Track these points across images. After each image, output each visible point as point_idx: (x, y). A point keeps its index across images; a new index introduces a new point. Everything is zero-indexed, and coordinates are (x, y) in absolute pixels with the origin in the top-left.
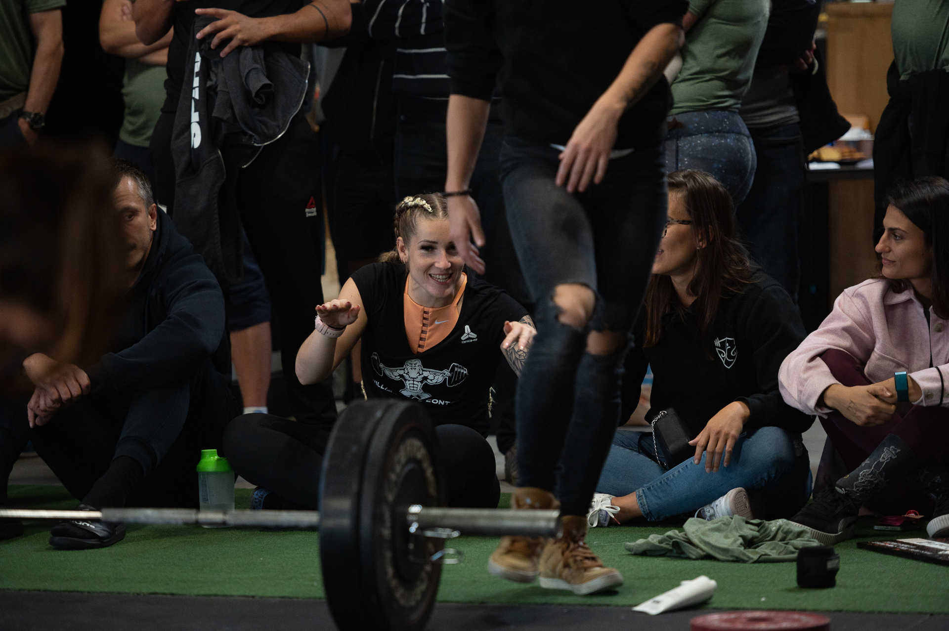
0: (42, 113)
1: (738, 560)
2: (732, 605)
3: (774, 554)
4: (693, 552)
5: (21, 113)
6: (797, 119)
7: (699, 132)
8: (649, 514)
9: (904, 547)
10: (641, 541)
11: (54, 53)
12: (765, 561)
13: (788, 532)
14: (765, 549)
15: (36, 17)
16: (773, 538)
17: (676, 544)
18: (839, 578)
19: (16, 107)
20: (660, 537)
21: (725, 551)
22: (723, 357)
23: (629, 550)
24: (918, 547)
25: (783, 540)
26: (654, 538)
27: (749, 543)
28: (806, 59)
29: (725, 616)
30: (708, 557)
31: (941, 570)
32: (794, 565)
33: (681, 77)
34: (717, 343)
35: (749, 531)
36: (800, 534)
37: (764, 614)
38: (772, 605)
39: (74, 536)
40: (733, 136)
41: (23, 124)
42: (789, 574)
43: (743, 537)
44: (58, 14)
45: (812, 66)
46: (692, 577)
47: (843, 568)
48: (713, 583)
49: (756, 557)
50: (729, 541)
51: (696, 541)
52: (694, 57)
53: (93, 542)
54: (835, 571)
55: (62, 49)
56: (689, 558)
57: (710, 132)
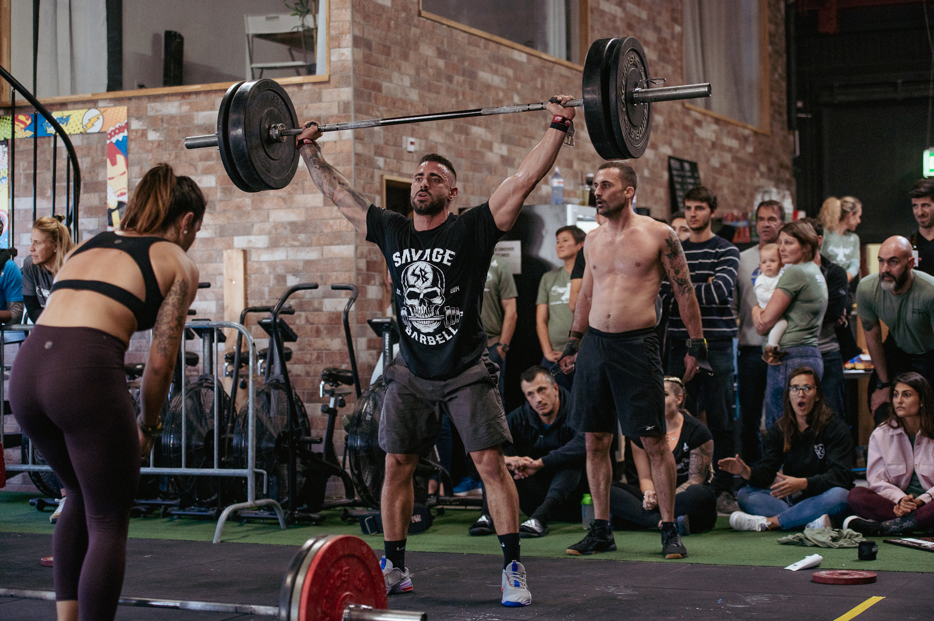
0: (508, 344)
1: (829, 547)
2: (830, 567)
3: (846, 545)
4: (809, 543)
5: (498, 344)
6: (839, 349)
7: (797, 357)
8: (783, 526)
9: (905, 542)
10: (784, 538)
11: (512, 318)
12: (842, 548)
13: (852, 535)
14: (841, 542)
15: (504, 301)
16: (845, 538)
17: (801, 540)
18: (877, 556)
19: (496, 342)
20: (793, 536)
21: (824, 543)
22: (818, 453)
23: (779, 542)
24: (911, 542)
25: (849, 538)
26: (790, 537)
27: (834, 539)
28: (842, 320)
29: (828, 572)
30: (816, 546)
31: (930, 554)
32: (857, 550)
33: (788, 331)
34: (816, 447)
35: (834, 534)
36: (857, 536)
37: (846, 572)
38: (848, 567)
39: (528, 532)
40: (813, 358)
41: (499, 349)
42: (855, 553)
43: (831, 537)
44: (514, 300)
45: (844, 323)
46: (811, 555)
47: (879, 551)
48: (821, 557)
49: (837, 546)
50: (825, 538)
51: (810, 538)
52: (792, 320)
53: (536, 535)
54: (876, 552)
55: (516, 316)
56: (807, 546)
57: (801, 357)
